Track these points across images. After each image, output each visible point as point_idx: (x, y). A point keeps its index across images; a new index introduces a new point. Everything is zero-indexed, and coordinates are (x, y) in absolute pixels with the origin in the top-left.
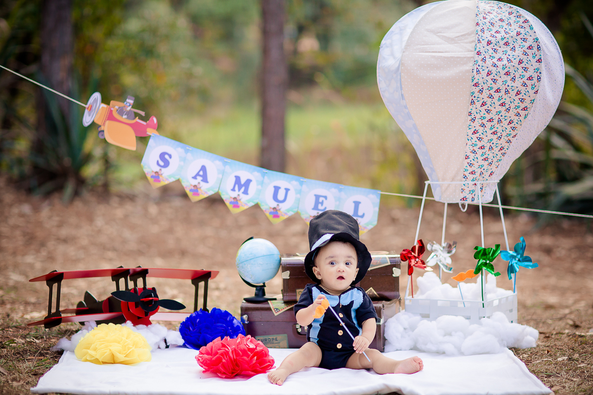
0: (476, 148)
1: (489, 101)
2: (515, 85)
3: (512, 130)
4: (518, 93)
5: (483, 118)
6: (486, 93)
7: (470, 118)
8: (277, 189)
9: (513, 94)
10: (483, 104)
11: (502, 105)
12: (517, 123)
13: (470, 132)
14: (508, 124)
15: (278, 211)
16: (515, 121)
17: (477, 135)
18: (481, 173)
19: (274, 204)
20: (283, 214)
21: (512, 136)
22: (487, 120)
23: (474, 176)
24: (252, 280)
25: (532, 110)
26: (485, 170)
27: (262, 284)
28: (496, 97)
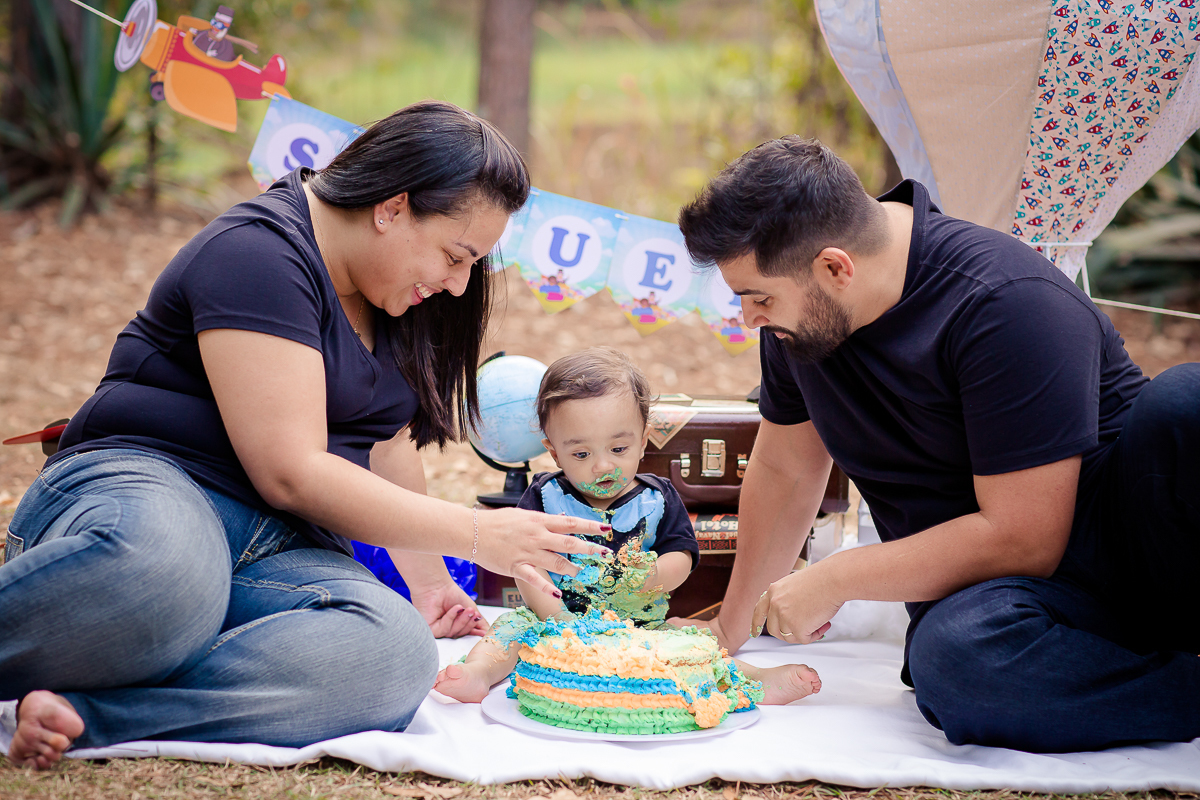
0: (1049, 165)
1: (1088, 53)
2: (1151, 16)
3: (1138, 123)
4: (1158, 37)
5: (1071, 93)
6: (1083, 33)
7: (1040, 91)
8: (559, 234)
9: (1146, 37)
10: (1076, 59)
11: (1119, 65)
12: (1150, 108)
13: (1038, 125)
14: (1129, 111)
15: (560, 286)
16: (1146, 104)
17: (1054, 133)
18: (1056, 224)
19: (552, 269)
20: (571, 292)
21: (1135, 138)
22: (1080, 97)
23: (1038, 229)
24: (499, 455)
25: (1186, 79)
26: (1066, 216)
27: (521, 465)
28: (1106, 44)
